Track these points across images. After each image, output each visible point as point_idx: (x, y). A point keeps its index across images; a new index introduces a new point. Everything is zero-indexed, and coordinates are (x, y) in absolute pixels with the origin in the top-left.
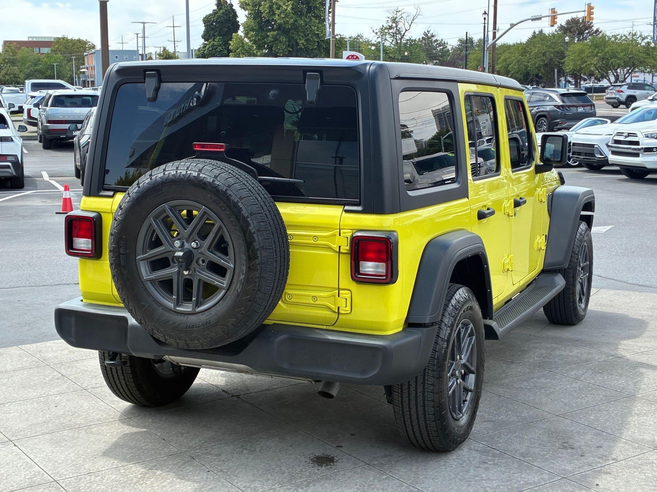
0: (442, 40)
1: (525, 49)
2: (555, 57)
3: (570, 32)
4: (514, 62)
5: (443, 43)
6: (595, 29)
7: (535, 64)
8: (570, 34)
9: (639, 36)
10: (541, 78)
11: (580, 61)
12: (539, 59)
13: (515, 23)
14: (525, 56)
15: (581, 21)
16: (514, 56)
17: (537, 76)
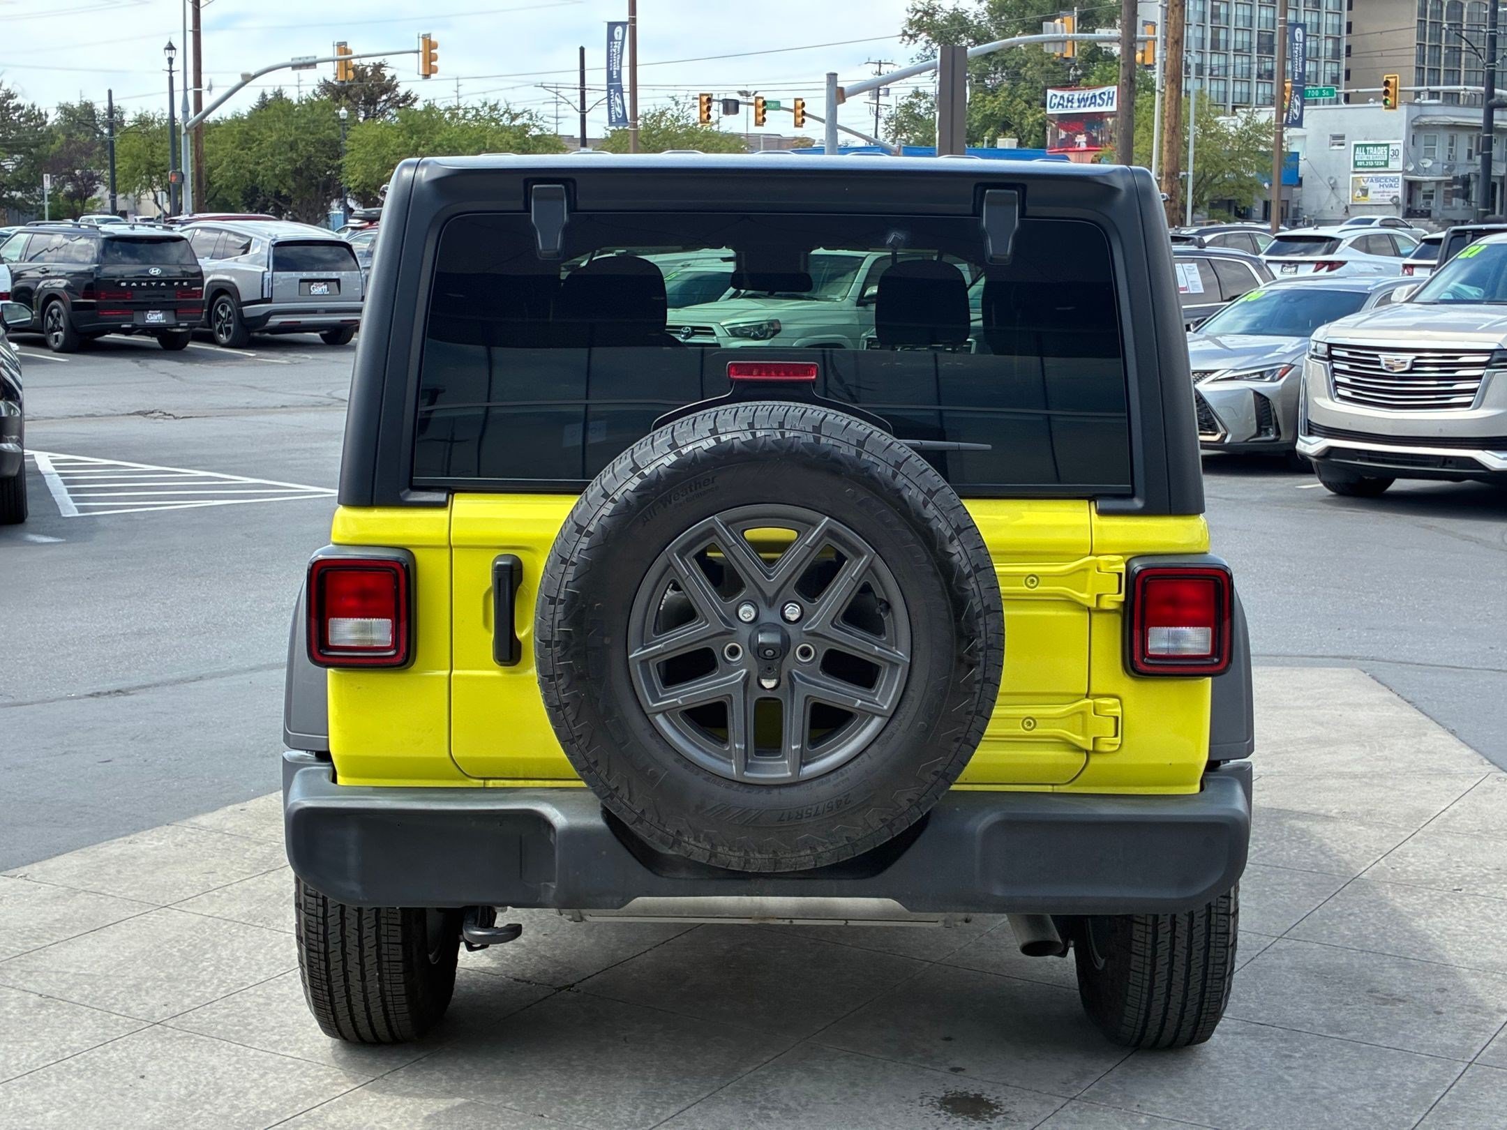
0: (33, 106)
1: (247, 134)
2: (319, 154)
3: (348, 97)
4: (225, 163)
5: (36, 113)
6: (401, 91)
7: (273, 168)
8: (348, 102)
9: (505, 112)
10: (287, 200)
11: (378, 164)
12: (282, 158)
13: (253, 74)
14: (250, 149)
15: (370, 74)
16: (223, 150)
17: (278, 194)
